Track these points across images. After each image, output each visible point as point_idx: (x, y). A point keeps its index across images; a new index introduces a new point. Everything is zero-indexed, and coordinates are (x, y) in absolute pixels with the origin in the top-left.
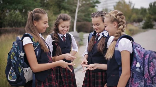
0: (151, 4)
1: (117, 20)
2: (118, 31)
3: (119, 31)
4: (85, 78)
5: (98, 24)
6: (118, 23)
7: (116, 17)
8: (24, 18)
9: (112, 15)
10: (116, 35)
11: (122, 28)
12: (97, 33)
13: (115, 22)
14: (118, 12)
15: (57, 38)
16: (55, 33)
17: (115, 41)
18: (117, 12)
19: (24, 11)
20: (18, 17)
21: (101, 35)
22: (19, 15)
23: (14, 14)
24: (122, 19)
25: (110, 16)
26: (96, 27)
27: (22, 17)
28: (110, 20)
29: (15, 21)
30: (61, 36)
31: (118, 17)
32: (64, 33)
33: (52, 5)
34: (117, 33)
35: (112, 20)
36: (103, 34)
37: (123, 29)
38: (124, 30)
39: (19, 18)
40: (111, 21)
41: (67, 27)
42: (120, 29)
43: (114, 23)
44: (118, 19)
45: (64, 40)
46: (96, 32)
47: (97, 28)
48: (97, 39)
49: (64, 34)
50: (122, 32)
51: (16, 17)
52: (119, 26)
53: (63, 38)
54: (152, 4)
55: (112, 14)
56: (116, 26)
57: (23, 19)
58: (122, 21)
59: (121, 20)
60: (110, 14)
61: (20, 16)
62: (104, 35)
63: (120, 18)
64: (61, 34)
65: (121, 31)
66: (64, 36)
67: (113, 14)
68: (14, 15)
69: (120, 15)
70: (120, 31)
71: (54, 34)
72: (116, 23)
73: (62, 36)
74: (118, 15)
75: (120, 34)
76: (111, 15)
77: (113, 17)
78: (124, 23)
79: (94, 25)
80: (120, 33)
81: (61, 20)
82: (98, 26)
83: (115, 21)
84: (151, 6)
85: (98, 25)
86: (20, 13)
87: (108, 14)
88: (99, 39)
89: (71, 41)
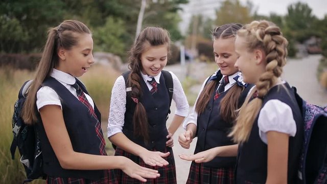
0: (291, 6)
1: (264, 45)
2: (265, 75)
3: (268, 76)
4: (188, 180)
5: (225, 55)
6: (267, 54)
7: (262, 36)
8: (27, 33)
9: (253, 31)
10: (261, 83)
11: (276, 68)
12: (224, 76)
13: (258, 50)
14: (269, 24)
15: (138, 84)
16: (133, 73)
17: (257, 99)
18: (267, 26)
19: (25, 17)
20: (15, 29)
21: (232, 81)
22: (16, 25)
23: (5, 24)
24: (277, 43)
25: (248, 33)
26: (222, 62)
27: (24, 31)
28: (248, 42)
29: (9, 38)
30: (147, 78)
31: (267, 37)
32: (154, 73)
33: (86, 6)
34: (263, 80)
35: (251, 43)
36: (236, 79)
37: (278, 68)
38: (279, 71)
39: (16, 33)
40: (250, 47)
41: (162, 59)
42: (268, 70)
43: (257, 52)
44: (267, 43)
45: (154, 88)
46: (222, 72)
47: (225, 65)
48: (222, 88)
49: (153, 75)
50: (275, 78)
51: (11, 30)
52: (269, 61)
53: (152, 85)
54: (294, 7)
55: (254, 28)
56: (259, 61)
57: (24, 36)
58: (275, 49)
59: (273, 47)
60: (248, 29)
61: (19, 29)
62: (240, 80)
63: (272, 40)
64: (148, 75)
65: (272, 74)
66: (153, 79)
67: (256, 30)
68: (6, 26)
69: (274, 33)
70: (270, 74)
71: (132, 75)
72: (261, 53)
73: (151, 80)
74: (267, 33)
75: (271, 84)
76: (250, 32)
77: (255, 37)
78: (280, 54)
79: (218, 56)
80: (270, 80)
81: (147, 44)
82: (226, 60)
83: (260, 46)
84: (290, 10)
85: (227, 57)
86: (18, 22)
87: (244, 28)
88: (226, 88)
89: (173, 90)
